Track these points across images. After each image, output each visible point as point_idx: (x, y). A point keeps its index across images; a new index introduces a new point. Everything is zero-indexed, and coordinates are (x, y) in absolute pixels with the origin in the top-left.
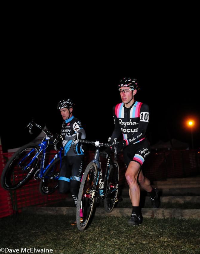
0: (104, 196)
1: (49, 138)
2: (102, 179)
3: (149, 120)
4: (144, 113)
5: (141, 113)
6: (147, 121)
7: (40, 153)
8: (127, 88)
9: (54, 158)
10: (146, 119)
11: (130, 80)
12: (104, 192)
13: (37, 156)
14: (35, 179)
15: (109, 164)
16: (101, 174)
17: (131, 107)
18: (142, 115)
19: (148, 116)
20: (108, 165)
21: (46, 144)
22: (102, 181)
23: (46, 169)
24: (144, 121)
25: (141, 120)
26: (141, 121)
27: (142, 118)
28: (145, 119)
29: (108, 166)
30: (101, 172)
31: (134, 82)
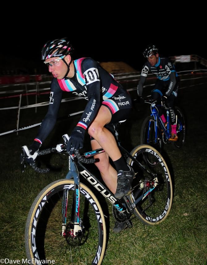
1: (154, 105)
7: (157, 121)
9: (168, 116)
13: (156, 124)
14: (166, 143)
18: (85, 76)
21: (156, 110)
23: (168, 129)
27: (86, 80)
28: (90, 78)
31: (60, 46)
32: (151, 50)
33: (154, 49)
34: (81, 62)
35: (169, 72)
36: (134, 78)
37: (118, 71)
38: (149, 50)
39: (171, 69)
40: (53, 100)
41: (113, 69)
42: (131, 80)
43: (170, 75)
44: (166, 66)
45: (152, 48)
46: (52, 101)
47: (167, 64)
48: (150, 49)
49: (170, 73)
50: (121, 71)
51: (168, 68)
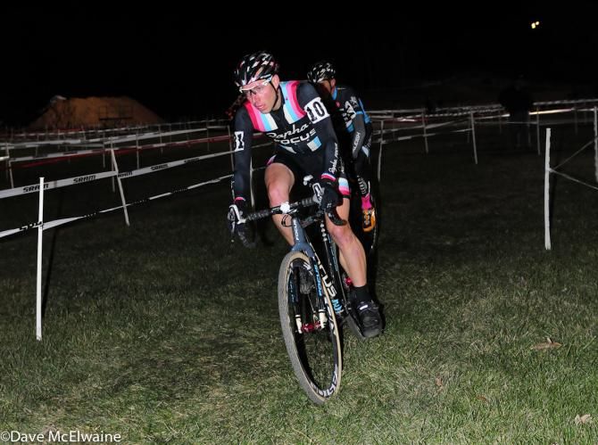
0: (345, 311)
2: (326, 277)
3: (328, 112)
4: (310, 105)
5: (306, 108)
6: (327, 115)
8: (257, 83)
10: (321, 113)
11: (256, 64)
12: (340, 303)
15: (326, 237)
16: (321, 267)
17: (282, 107)
18: (309, 110)
19: (322, 104)
20: (325, 240)
22: (328, 281)
24: (320, 119)
25: (313, 120)
26: (314, 122)
27: (312, 116)
28: (319, 113)
29: (328, 241)
30: (319, 263)
31: (266, 63)
32: (323, 71)
33: (328, 70)
34: (295, 87)
35: (352, 114)
36: (156, 140)
37: (117, 122)
38: (320, 69)
39: (356, 110)
40: (243, 144)
41: (104, 116)
42: (148, 146)
43: (353, 120)
44: (347, 103)
45: (325, 67)
46: (241, 147)
47: (349, 100)
48: (322, 68)
49: (353, 116)
50: (123, 121)
51: (351, 108)
